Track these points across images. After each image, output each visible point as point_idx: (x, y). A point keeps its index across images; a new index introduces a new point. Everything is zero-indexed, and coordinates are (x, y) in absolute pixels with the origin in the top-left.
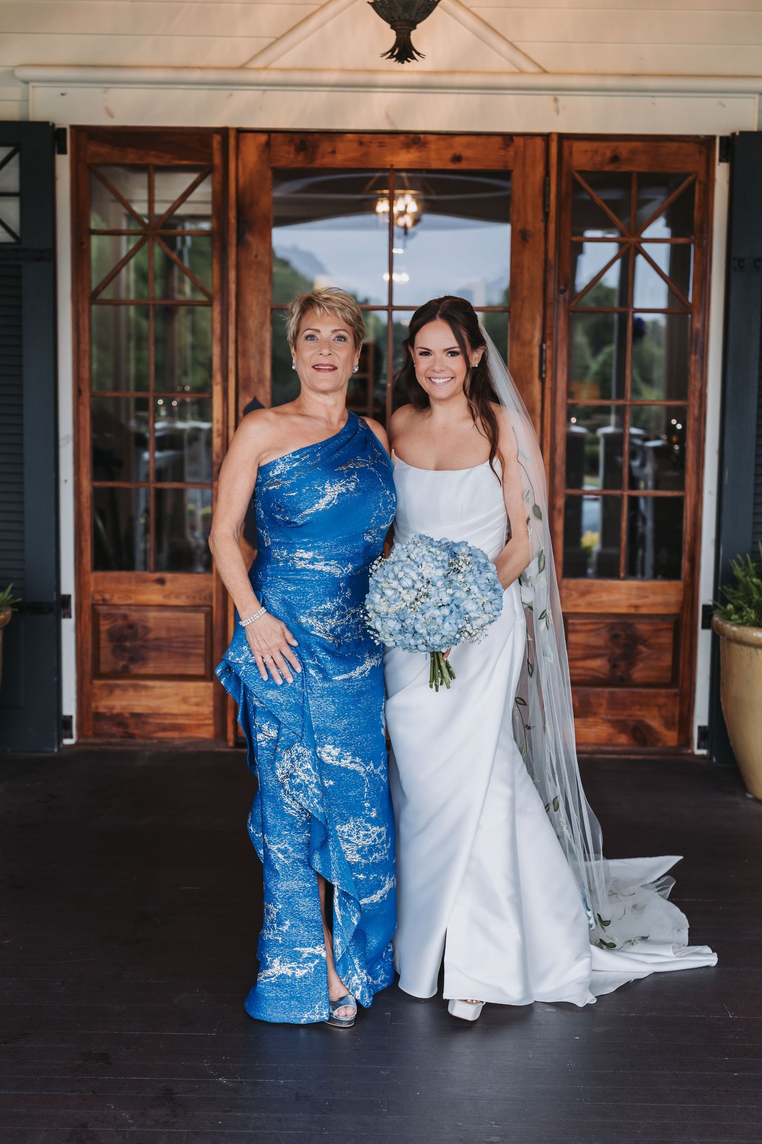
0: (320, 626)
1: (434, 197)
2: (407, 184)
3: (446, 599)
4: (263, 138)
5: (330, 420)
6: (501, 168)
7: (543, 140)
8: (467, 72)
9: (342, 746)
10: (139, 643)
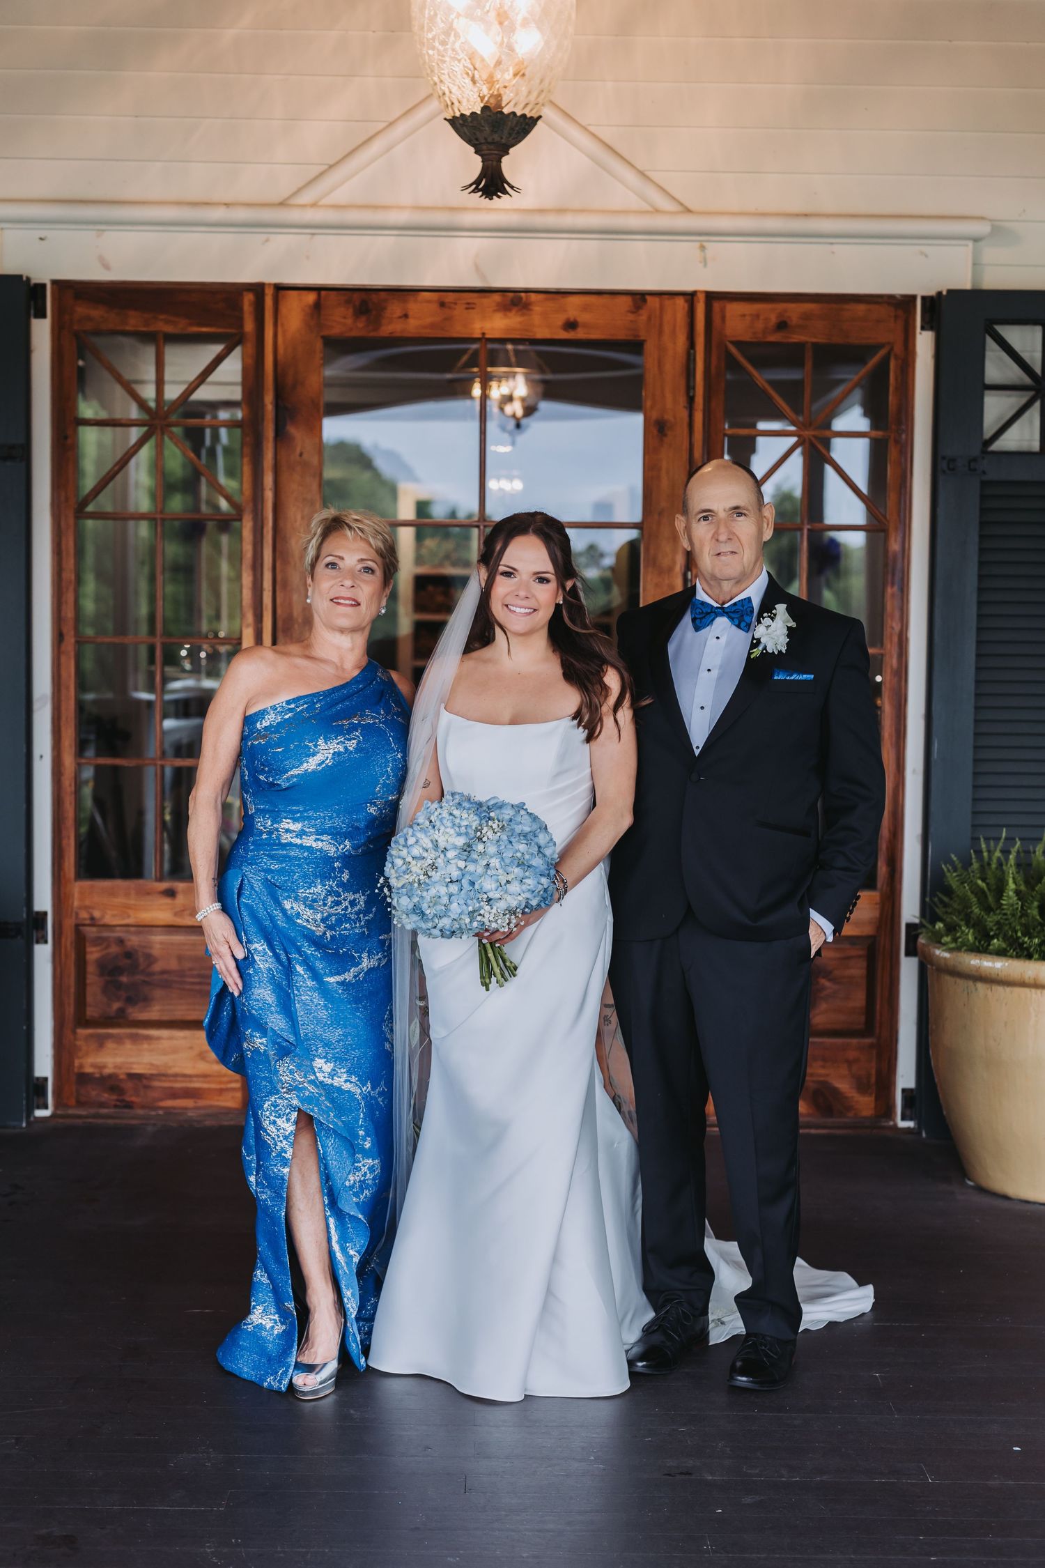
0: (308, 914)
1: (549, 377)
2: (513, 359)
3: (455, 874)
4: (311, 298)
5: (342, 666)
6: (631, 338)
7: (686, 301)
8: (582, 211)
9: (335, 1061)
10: (139, 978)
